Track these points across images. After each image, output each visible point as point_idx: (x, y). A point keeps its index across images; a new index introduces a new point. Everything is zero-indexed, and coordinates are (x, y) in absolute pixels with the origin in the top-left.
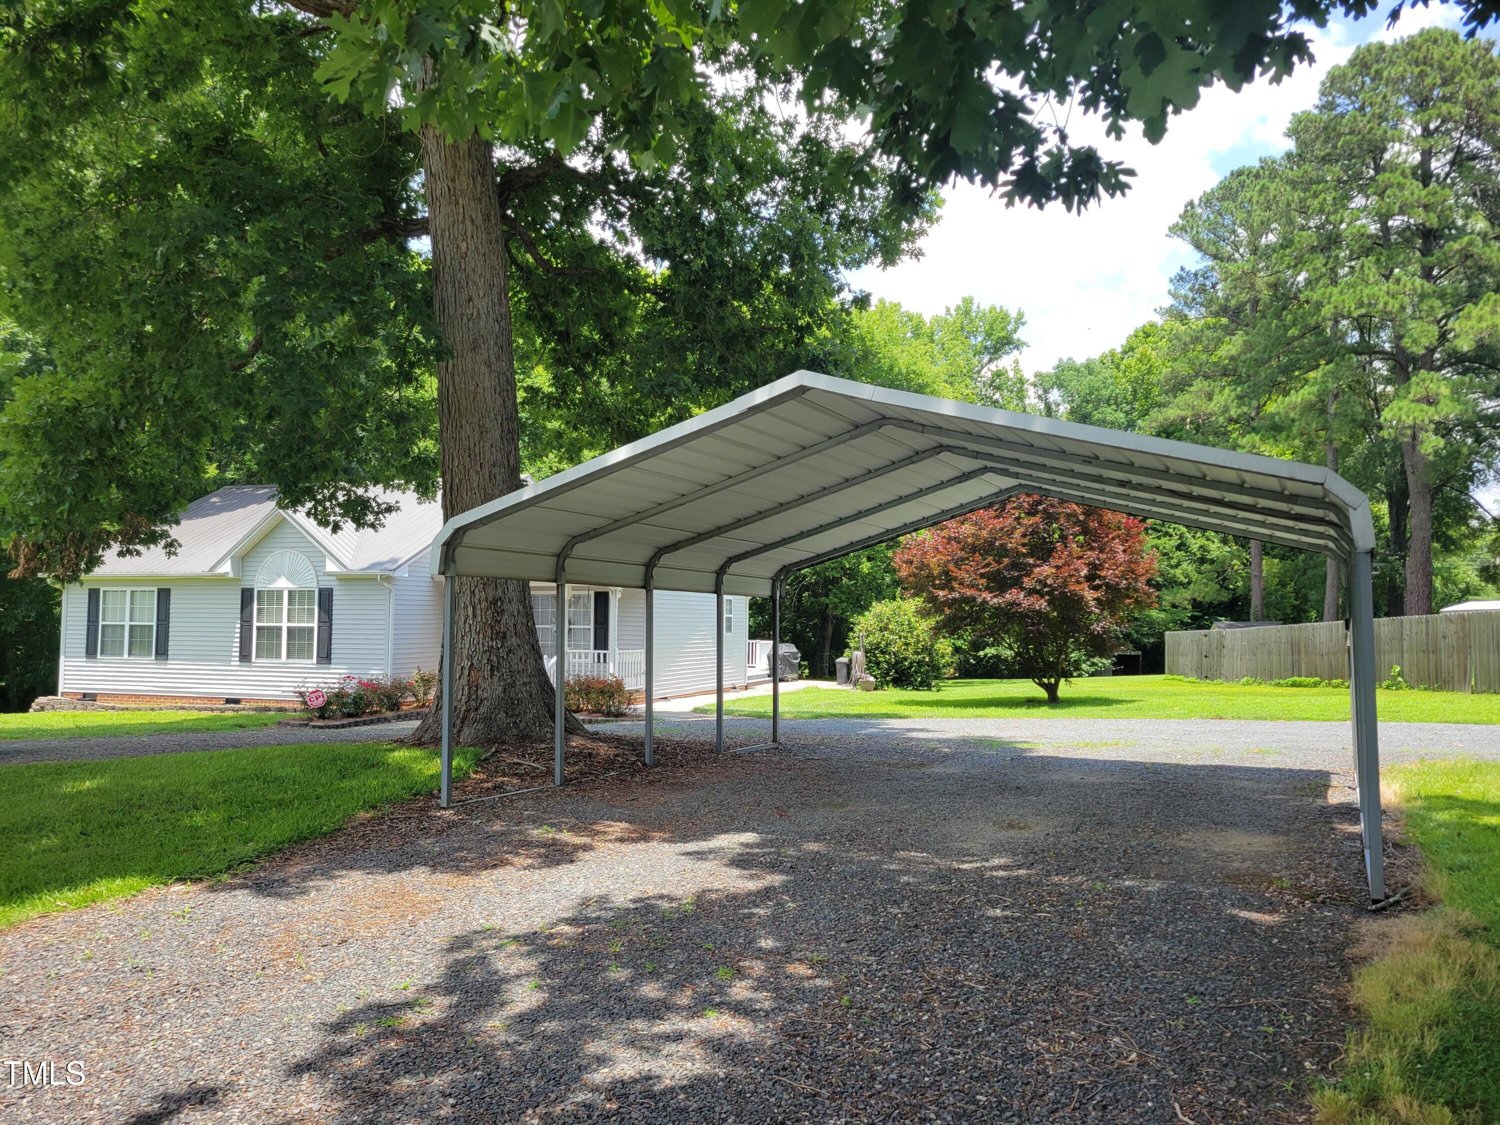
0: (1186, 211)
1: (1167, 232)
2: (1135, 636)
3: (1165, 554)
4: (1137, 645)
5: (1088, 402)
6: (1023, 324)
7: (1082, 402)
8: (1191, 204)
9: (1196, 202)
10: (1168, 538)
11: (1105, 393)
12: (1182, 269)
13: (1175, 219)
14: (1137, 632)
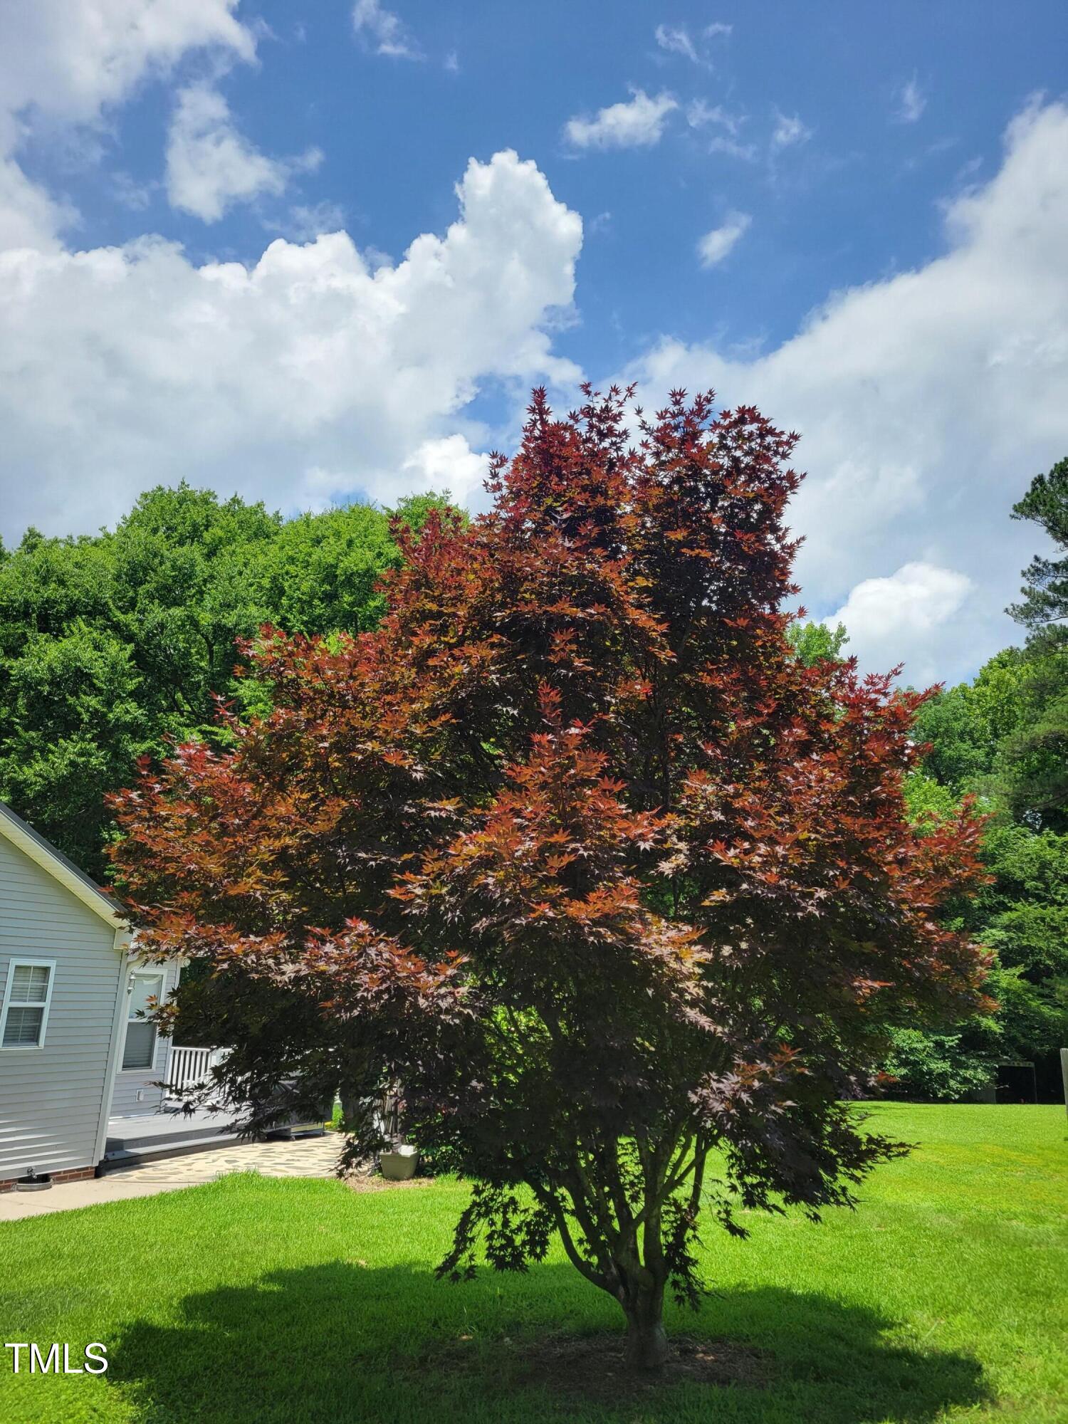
0: (1034, 489)
1: (1013, 512)
2: (1023, 1041)
3: (1054, 929)
4: (1025, 1052)
5: (935, 736)
6: (846, 641)
7: (928, 736)
8: (1040, 479)
9: (1047, 478)
10: (1056, 907)
11: (958, 726)
12: (1037, 559)
13: (1020, 498)
14: (1024, 1036)
